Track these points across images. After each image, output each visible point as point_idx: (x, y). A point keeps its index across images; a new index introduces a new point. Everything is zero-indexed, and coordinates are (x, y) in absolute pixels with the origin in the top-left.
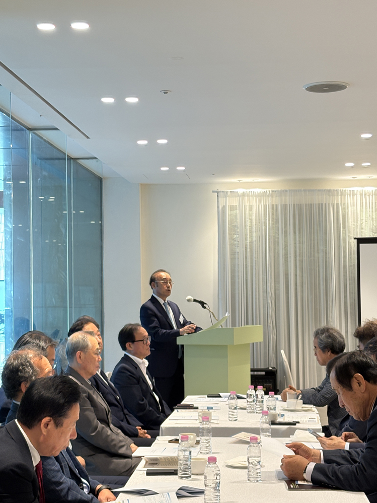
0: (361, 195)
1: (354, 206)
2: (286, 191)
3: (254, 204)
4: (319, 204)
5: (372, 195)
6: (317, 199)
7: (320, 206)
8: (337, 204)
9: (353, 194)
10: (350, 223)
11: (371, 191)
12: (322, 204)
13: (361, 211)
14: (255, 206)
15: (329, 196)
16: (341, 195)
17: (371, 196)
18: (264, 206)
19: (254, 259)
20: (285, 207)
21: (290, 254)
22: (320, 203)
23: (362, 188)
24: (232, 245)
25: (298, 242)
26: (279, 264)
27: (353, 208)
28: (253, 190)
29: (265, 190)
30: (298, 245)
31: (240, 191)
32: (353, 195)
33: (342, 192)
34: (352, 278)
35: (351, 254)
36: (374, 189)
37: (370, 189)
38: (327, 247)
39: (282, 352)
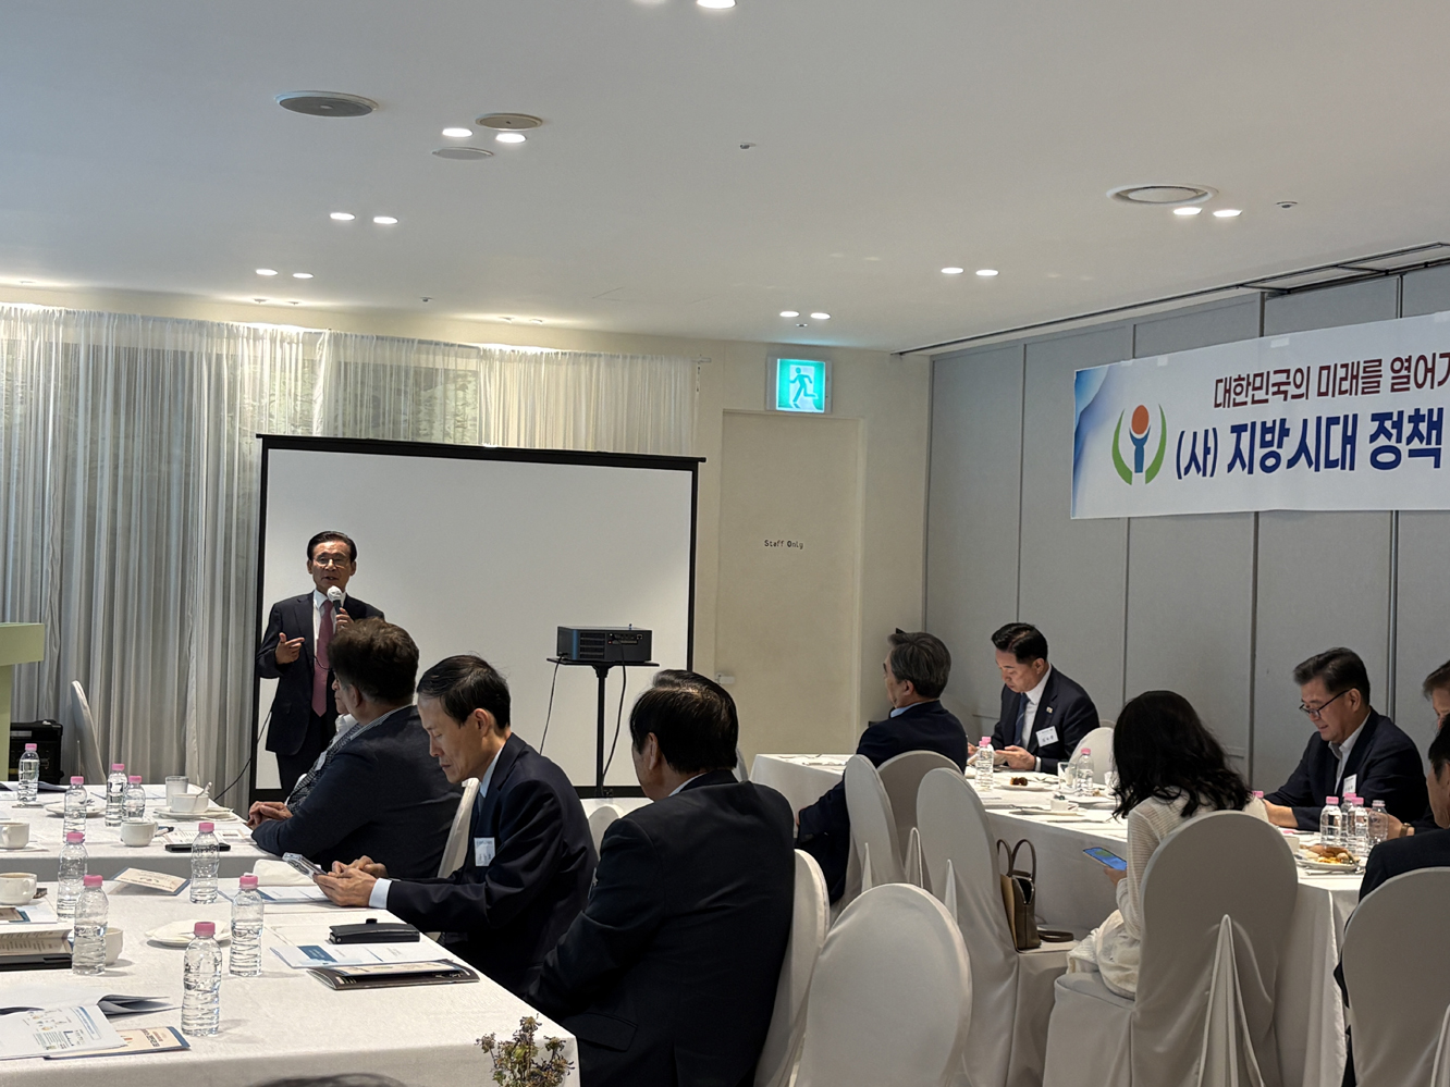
0: (273, 340)
1: (255, 362)
2: (101, 315)
3: (21, 337)
4: (176, 352)
5: (298, 344)
6: (170, 342)
7: (179, 356)
8: (219, 357)
9: (256, 337)
10: (246, 401)
11: (294, 334)
12: (183, 353)
13: (272, 378)
14: (23, 344)
15: (201, 335)
16: (228, 338)
17: (294, 346)
18: (45, 343)
19: (15, 468)
20: (95, 352)
21: (102, 461)
22: (180, 349)
23: (275, 327)
25: (122, 435)
26: (74, 484)
27: (255, 368)
28: (19, 306)
29: (51, 309)
30: (122, 441)
32: (254, 341)
33: (230, 329)
34: (243, 523)
35: (244, 471)
36: (302, 330)
37: (293, 331)
38: (188, 450)
39: (77, 685)
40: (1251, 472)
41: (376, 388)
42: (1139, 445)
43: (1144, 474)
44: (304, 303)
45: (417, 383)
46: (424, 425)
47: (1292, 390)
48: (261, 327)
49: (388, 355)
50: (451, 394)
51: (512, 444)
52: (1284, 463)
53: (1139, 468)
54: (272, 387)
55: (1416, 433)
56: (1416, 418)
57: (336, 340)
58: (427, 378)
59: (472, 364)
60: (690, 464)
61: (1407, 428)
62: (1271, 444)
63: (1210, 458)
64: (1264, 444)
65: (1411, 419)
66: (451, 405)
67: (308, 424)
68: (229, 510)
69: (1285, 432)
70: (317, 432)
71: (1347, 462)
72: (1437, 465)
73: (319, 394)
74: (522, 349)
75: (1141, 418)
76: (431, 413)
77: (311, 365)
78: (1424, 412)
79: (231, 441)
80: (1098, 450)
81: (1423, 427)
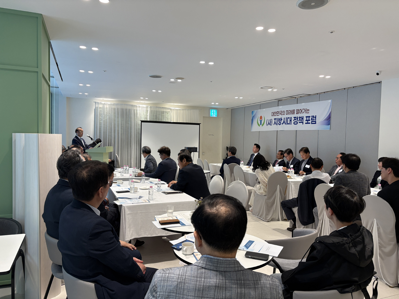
0: (142, 107)
2: (118, 104)
3: (108, 107)
5: (145, 108)
6: (128, 108)
7: (129, 110)
8: (135, 110)
9: (140, 107)
10: (139, 116)
13: (142, 113)
15: (132, 107)
18: (111, 108)
20: (118, 109)
24: (99, 120)
27: (140, 111)
28: (107, 103)
29: (112, 103)
31: (103, 103)
33: (136, 106)
35: (139, 125)
36: (146, 106)
37: (145, 106)
38: (131, 123)
39: (117, 155)
40: (277, 125)
41: (156, 114)
42: (261, 121)
43: (261, 125)
44: (146, 102)
45: (162, 113)
46: (162, 119)
47: (282, 114)
48: (141, 106)
49: (158, 109)
50: (166, 115)
51: (175, 122)
52: (282, 124)
53: (261, 124)
54: (142, 114)
55: (300, 120)
56: (300, 118)
57: (151, 107)
58: (163, 112)
59: (169, 110)
60: (199, 124)
61: (299, 119)
62: (280, 121)
63: (271, 123)
64: (279, 121)
65: (299, 118)
66: (166, 116)
67: (147, 119)
68: (137, 131)
69: (282, 120)
70: (148, 120)
71: (290, 123)
72: (303, 124)
73: (148, 114)
74: (176, 108)
75: (261, 117)
76: (163, 117)
77: (147, 111)
78: (301, 117)
79: (137, 121)
80: (255, 122)
81: (301, 119)
